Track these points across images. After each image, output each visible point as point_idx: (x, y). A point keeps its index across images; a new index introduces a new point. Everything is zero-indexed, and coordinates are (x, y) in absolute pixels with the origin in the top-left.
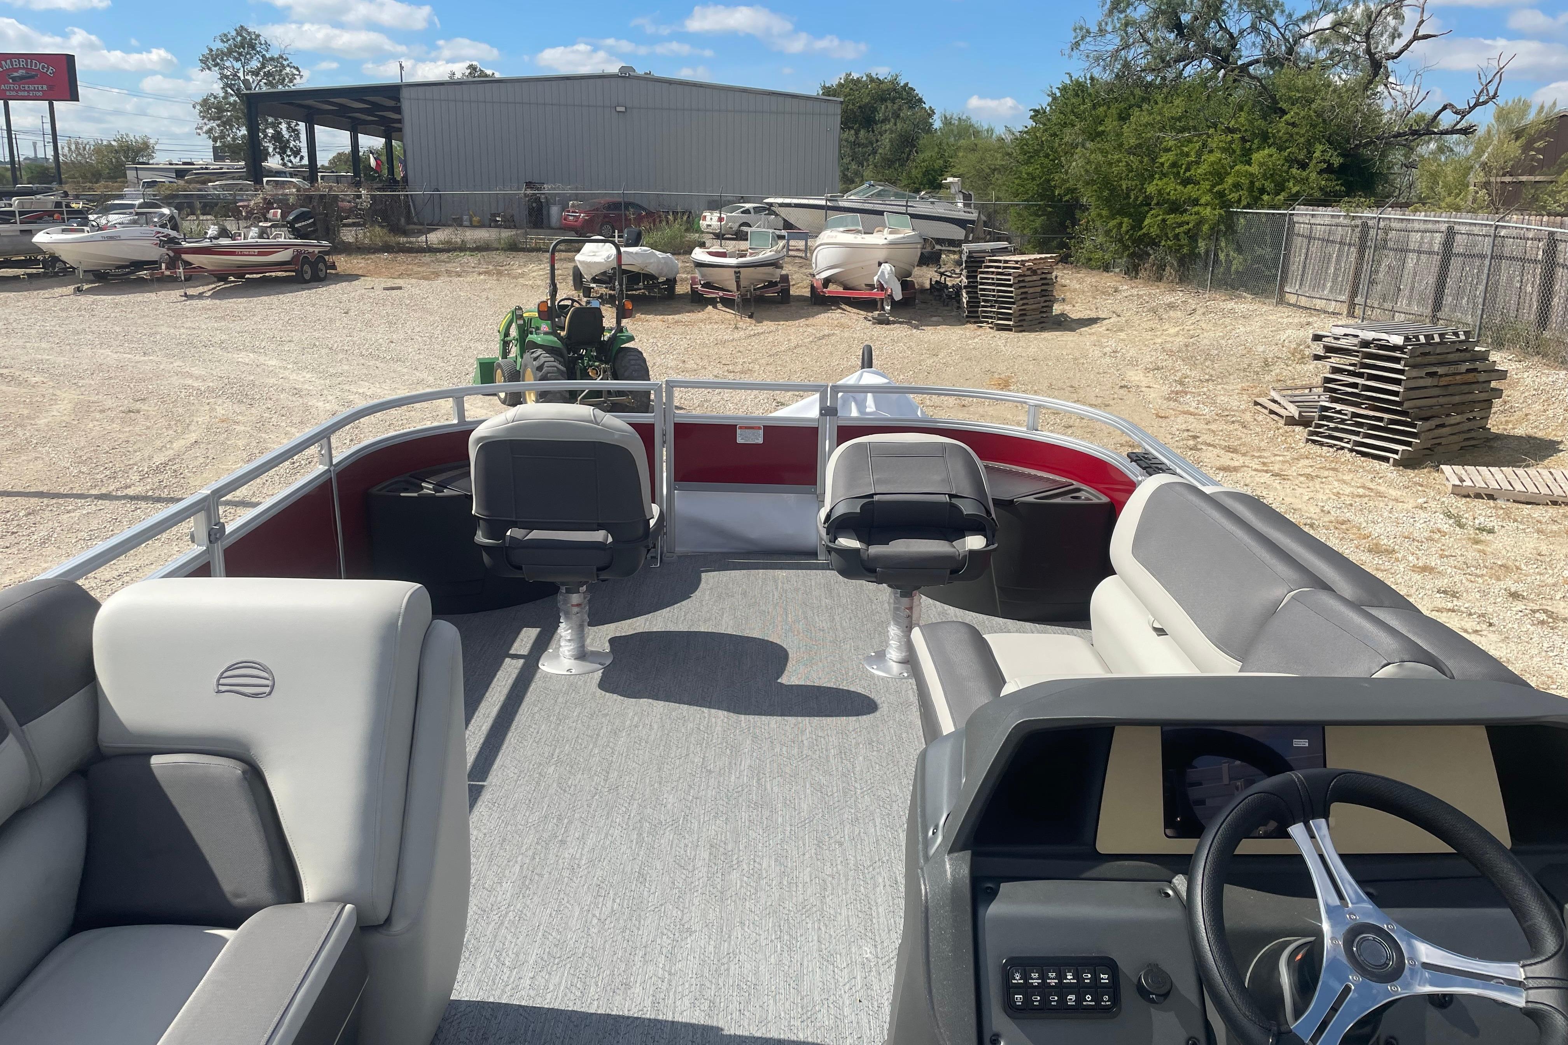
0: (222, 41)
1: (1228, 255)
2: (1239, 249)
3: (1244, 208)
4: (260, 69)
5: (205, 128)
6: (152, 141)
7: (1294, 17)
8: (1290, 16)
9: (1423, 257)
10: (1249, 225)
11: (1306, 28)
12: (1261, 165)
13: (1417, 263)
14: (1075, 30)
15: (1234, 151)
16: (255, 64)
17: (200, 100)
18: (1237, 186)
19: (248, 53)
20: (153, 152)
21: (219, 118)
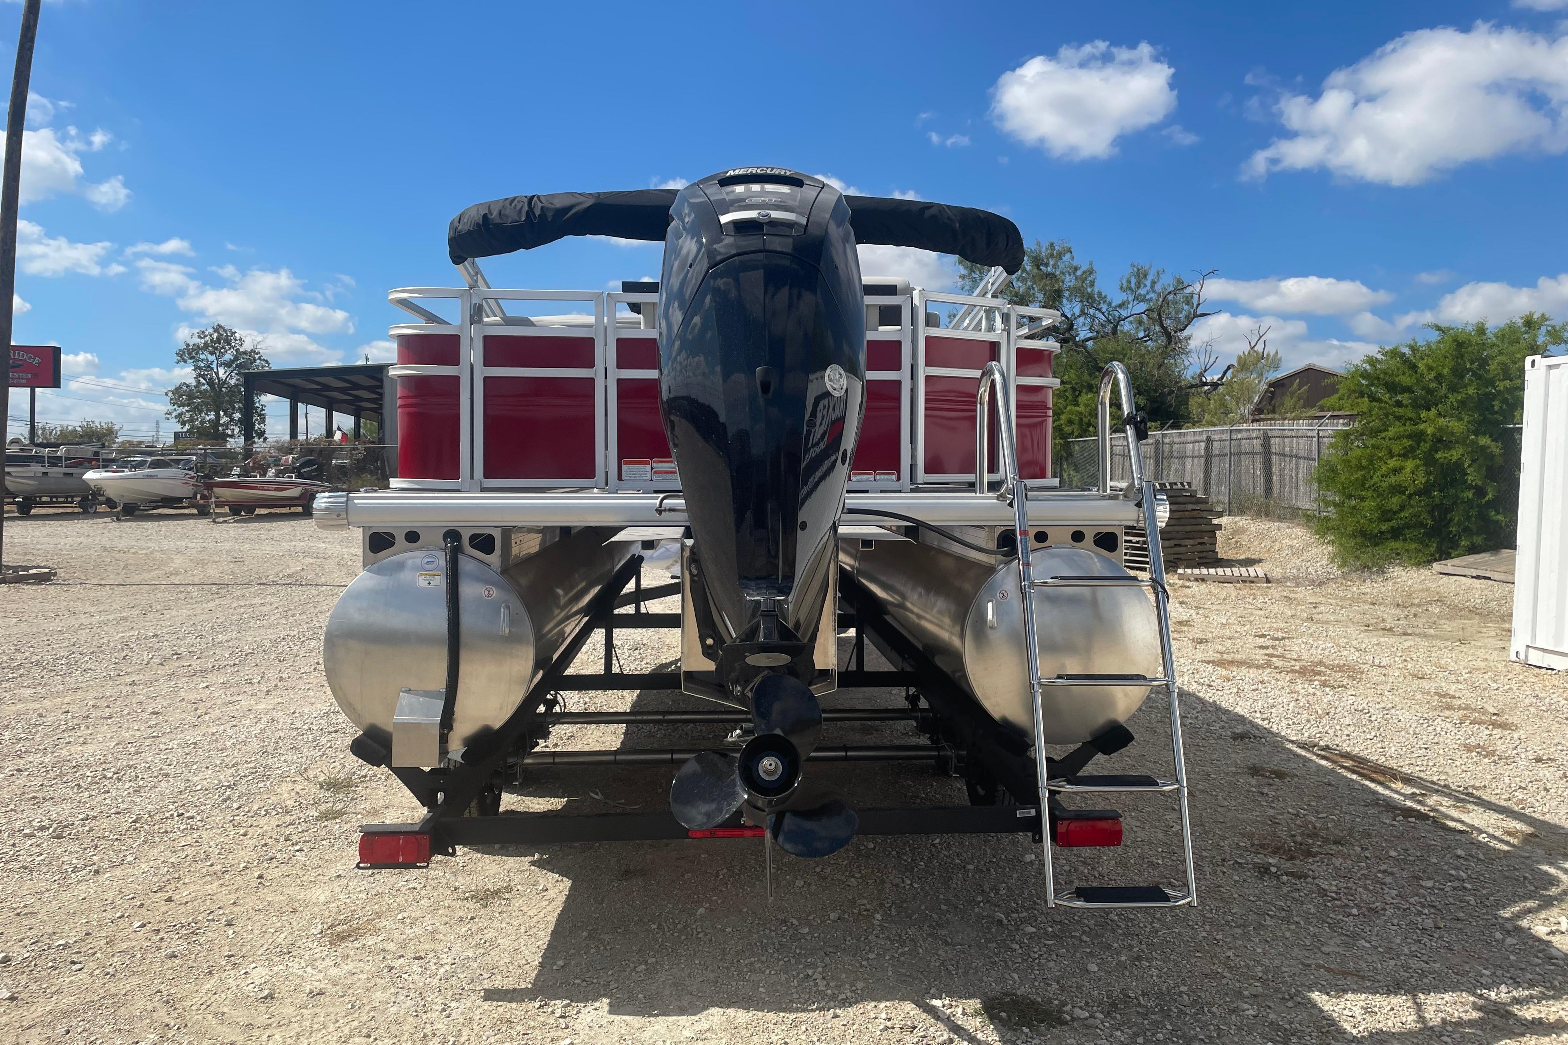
0: (200, 337)
1: (1069, 475)
2: (1077, 470)
3: (1077, 437)
4: (232, 362)
5: (174, 414)
6: (116, 428)
7: (1113, 305)
8: (1110, 304)
9: (1196, 460)
10: (1082, 450)
11: (1124, 313)
12: (1087, 405)
13: (1193, 465)
14: (949, 317)
15: (1068, 397)
16: (228, 357)
17: (173, 388)
18: (1070, 422)
19: (223, 347)
20: (116, 437)
21: (189, 405)
